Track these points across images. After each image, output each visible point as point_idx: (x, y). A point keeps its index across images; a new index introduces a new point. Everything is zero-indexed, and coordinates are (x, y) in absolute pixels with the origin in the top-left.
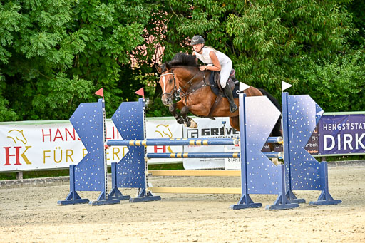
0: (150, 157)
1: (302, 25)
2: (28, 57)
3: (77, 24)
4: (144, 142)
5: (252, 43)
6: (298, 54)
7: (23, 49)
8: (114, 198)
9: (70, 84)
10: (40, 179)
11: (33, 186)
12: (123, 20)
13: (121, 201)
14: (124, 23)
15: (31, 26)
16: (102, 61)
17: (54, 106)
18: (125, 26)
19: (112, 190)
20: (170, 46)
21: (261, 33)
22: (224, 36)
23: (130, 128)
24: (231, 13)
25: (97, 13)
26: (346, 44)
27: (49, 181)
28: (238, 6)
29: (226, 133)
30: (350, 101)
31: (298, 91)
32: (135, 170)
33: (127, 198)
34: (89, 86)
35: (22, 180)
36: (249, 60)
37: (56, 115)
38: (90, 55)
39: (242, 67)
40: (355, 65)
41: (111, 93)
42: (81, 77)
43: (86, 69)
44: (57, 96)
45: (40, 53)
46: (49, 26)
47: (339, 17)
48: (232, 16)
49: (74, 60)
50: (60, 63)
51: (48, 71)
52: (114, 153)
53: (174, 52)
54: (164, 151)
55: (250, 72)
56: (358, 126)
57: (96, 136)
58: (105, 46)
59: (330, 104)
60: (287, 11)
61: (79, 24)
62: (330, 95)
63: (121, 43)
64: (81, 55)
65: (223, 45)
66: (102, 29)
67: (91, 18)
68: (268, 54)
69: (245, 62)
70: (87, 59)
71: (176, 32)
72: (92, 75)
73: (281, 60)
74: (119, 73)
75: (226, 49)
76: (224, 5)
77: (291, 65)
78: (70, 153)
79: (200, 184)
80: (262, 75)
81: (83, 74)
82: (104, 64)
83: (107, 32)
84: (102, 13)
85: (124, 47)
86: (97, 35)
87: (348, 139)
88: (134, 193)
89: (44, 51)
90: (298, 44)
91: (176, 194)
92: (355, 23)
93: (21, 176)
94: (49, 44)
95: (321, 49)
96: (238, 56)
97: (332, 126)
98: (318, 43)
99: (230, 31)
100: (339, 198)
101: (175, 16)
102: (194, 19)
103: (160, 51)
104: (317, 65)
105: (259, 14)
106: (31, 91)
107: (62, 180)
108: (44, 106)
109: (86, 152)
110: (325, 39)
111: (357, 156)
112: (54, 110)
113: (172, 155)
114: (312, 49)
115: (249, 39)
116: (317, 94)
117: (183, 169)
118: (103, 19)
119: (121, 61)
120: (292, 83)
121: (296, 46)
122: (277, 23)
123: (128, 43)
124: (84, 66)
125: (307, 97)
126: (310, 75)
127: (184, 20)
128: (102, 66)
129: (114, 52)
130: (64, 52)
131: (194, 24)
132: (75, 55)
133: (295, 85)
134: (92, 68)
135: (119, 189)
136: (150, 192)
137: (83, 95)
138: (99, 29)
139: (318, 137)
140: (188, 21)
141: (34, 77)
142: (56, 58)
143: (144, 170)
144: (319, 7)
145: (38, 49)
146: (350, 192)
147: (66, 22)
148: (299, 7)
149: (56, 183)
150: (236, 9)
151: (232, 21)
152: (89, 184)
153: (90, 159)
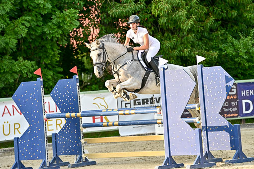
0: (85, 126)
3: (19, 12)
4: (79, 114)
6: (217, 30)
8: (55, 165)
9: (15, 65)
12: (60, 7)
14: (61, 9)
16: (43, 43)
18: (62, 12)
19: (53, 157)
21: (182, 13)
22: (150, 17)
23: (66, 102)
25: (36, 2)
29: (155, 102)
31: (217, 62)
32: (73, 139)
33: (67, 164)
34: (32, 66)
36: (173, 37)
37: (5, 93)
38: (32, 39)
39: (167, 43)
41: (53, 71)
42: (25, 59)
43: (30, 51)
44: (4, 77)
49: (18, 44)
50: (5, 48)
52: (57, 125)
54: (102, 120)
55: (174, 48)
57: (36, 111)
58: (45, 30)
59: (247, 73)
61: (22, 12)
62: (247, 65)
63: (59, 27)
64: (24, 39)
65: (150, 25)
66: (42, 16)
67: (32, 6)
68: (190, 31)
69: (170, 39)
70: (30, 42)
71: (108, 15)
72: (35, 56)
73: (202, 36)
74: (59, 54)
75: (153, 28)
77: (211, 40)
78: (17, 126)
79: (133, 148)
80: (185, 50)
81: (27, 56)
82: (45, 46)
83: (47, 18)
84: (41, 2)
85: (62, 31)
86: (37, 21)
88: (73, 159)
90: (216, 20)
91: (110, 158)
95: (237, 25)
96: (163, 34)
97: (249, 92)
98: (234, 19)
99: (155, 12)
100: (251, 156)
102: (123, 3)
104: (234, 39)
107: (11, 150)
110: (240, 15)
112: (2, 89)
113: (104, 124)
114: (229, 25)
115: (172, 19)
116: (235, 64)
117: (119, 135)
118: (42, 6)
119: (61, 43)
120: (212, 55)
121: (214, 23)
122: (197, 4)
123: (66, 27)
124: (27, 49)
125: (219, 68)
126: (228, 48)
127: (115, 5)
128: (43, 49)
129: (54, 35)
130: (9, 37)
131: (123, 7)
132: (19, 40)
133: (215, 57)
134: (34, 51)
135: (59, 156)
136: (87, 157)
137: (27, 75)
138: (39, 16)
139: (237, 102)
140: (118, 5)
142: (2, 43)
143: (81, 139)
147: (8, 10)
149: (6, 154)
151: (156, 3)
152: (32, 154)
153: (32, 131)
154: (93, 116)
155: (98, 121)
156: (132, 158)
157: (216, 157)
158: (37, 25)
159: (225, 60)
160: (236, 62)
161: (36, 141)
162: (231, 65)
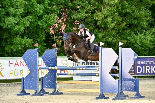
0: (58, 74)
1: (128, 16)
2: (4, 28)
3: (27, 13)
4: (56, 68)
5: (106, 24)
6: (126, 29)
7: (2, 24)
8: (41, 93)
9: (22, 41)
10: (7, 83)
11: (4, 87)
12: (47, 12)
14: (48, 13)
15: (5, 14)
16: (37, 30)
17: (15, 50)
18: (48, 15)
19: (41, 89)
20: (68, 24)
21: (109, 19)
22: (93, 20)
23: (49, 61)
24: (96, 10)
25: (35, 9)
26: (148, 25)
27: (11, 84)
28: (99, 7)
29: (93, 64)
30: (149, 51)
31: (125, 46)
32: (51, 80)
33: (47, 93)
34: (31, 42)
36: (104, 31)
37: (16, 54)
38: (32, 28)
39: (100, 35)
40: (152, 35)
41: (41, 45)
42: (27, 38)
43: (30, 34)
44: (16, 46)
45: (9, 26)
46: (14, 14)
47: (145, 13)
48: (97, 11)
49: (25, 30)
50: (18, 31)
51: (13, 35)
52: (42, 72)
53: (70, 27)
54: (65, 72)
55: (104, 37)
56: (153, 62)
57: (34, 65)
58: (39, 24)
59: (140, 52)
60: (122, 10)
62: (140, 48)
63: (46, 22)
64: (28, 27)
65: (92, 25)
66: (38, 16)
67: (33, 11)
68: (113, 29)
69: (102, 32)
71: (71, 18)
72: (33, 37)
73: (118, 32)
74: (45, 36)
76: (93, 6)
77: (123, 34)
78: (22, 72)
79: (80, 87)
80: (110, 38)
81: (29, 36)
82: (38, 32)
83: (40, 17)
84: (38, 9)
85: (48, 25)
86: (35, 18)
87: (148, 68)
88: (51, 91)
89: (11, 26)
90: (126, 25)
91: (70, 92)
92: (152, 16)
94: (14, 22)
95: (137, 28)
96: (99, 29)
97: (141, 62)
98: (135, 25)
99: (96, 18)
100: (144, 95)
101: (71, 11)
102: (80, 12)
103: (64, 27)
104: (134, 35)
105: (109, 11)
106: (5, 43)
107: (18, 84)
108: (10, 50)
109: (29, 72)
110: (138, 23)
111: (152, 76)
112: (15, 52)
113: (68, 74)
114: (133, 27)
115: (104, 22)
116: (134, 47)
117: (73, 80)
118: (38, 11)
119: (46, 31)
120: (123, 42)
122: (117, 15)
123: (49, 23)
124: (29, 32)
125: (130, 49)
126: (131, 39)
127: (75, 13)
128: (37, 33)
129: (43, 27)
130: (20, 26)
131: (80, 15)
132: (25, 28)
134: (32, 34)
135: (44, 89)
136: (58, 90)
137: (28, 46)
139: (134, 67)
140: (77, 13)
141: (6, 37)
142: (17, 29)
143: (56, 81)
144: (136, 9)
145: (8, 24)
146: (149, 92)
147: (21, 12)
148: (127, 8)
149: (15, 85)
150: (99, 8)
151: (97, 14)
152: (30, 86)
153: (31, 75)
154: (61, 69)
155: (63, 72)
157: (125, 95)
158: (35, 21)
159: (129, 45)
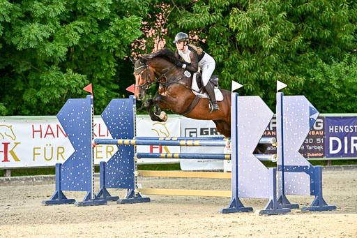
0: (140, 156)
2: (19, 48)
3: (73, 15)
4: (133, 141)
5: (256, 39)
6: (305, 51)
7: (14, 41)
8: (101, 199)
9: (63, 78)
10: (28, 177)
11: (21, 184)
12: (121, 12)
13: (108, 202)
14: (121, 15)
15: (23, 16)
16: (97, 54)
17: (46, 101)
18: (122, 18)
19: (100, 190)
21: (265, 29)
22: (227, 31)
23: (120, 126)
24: (234, 7)
25: (93, 5)
27: (38, 179)
31: (304, 90)
32: (124, 170)
33: (115, 199)
34: (83, 81)
35: (10, 178)
36: (253, 56)
37: (49, 110)
38: (85, 48)
39: (245, 64)
41: (108, 88)
42: (75, 71)
43: (81, 62)
44: (49, 91)
45: (32, 45)
46: (42, 17)
47: (350, 13)
48: (235, 10)
49: (69, 53)
50: (52, 56)
51: (40, 64)
52: (107, 152)
54: (161, 150)
55: (253, 70)
57: (83, 134)
58: (101, 39)
59: (338, 105)
60: (294, 6)
61: (75, 15)
62: (338, 96)
63: (117, 36)
64: (76, 48)
65: (226, 41)
66: (98, 21)
67: (87, 9)
68: (273, 50)
69: (248, 58)
70: (82, 52)
71: (176, 25)
72: (87, 69)
73: (287, 57)
74: (114, 68)
75: (229, 44)
77: (297, 63)
78: (61, 150)
80: (266, 72)
81: (78, 68)
82: (100, 58)
83: (104, 24)
84: (98, 5)
85: (121, 41)
86: (92, 27)
88: (123, 194)
89: (36, 43)
90: (306, 40)
91: (167, 196)
93: (8, 173)
94: (42, 36)
95: (329, 47)
96: (241, 52)
97: (338, 128)
98: (326, 40)
99: (233, 26)
101: (176, 8)
102: (196, 13)
103: (161, 45)
104: (324, 64)
105: (264, 8)
106: (22, 85)
107: (52, 178)
108: (35, 100)
109: (73, 150)
110: (334, 36)
112: (47, 105)
113: (162, 155)
114: (320, 47)
115: (253, 35)
116: (324, 93)
117: (180, 169)
118: (99, 10)
119: (118, 55)
120: (298, 82)
121: (303, 43)
122: (283, 19)
123: (125, 37)
124: (79, 59)
125: (303, 98)
126: (317, 74)
127: (185, 13)
128: (97, 60)
129: (111, 45)
130: (58, 44)
131: (196, 17)
132: (69, 48)
133: (301, 84)
134: (87, 62)
135: (107, 189)
136: (140, 193)
137: (76, 90)
138: (95, 22)
139: (324, 139)
140: (189, 14)
141: (25, 70)
142: (49, 50)
143: (134, 171)
144: (328, 2)
145: (29, 40)
146: (349, 198)
147: (60, 13)
148: (307, 2)
149: (46, 182)
150: (241, 3)
151: (235, 15)
152: (75, 184)
153: (77, 157)
155: (156, 151)
156: (193, 197)
157: (292, 203)
159: (312, 89)
160: (325, 91)
161: (81, 169)
162: (320, 95)
